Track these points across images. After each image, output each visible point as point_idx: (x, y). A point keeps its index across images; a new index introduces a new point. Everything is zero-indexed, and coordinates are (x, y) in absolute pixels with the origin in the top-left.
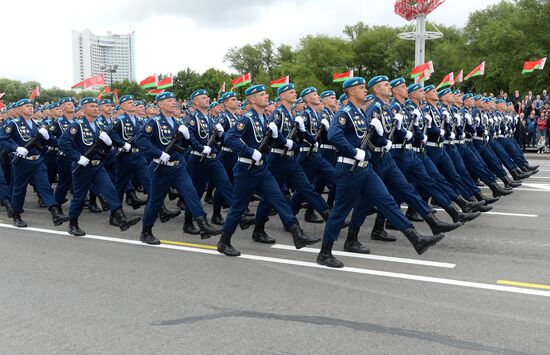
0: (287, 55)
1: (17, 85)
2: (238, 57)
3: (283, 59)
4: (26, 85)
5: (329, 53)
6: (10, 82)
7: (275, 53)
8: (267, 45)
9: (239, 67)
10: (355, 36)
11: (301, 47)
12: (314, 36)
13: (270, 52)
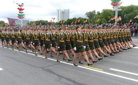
0: (99, 14)
1: (44, 21)
2: (88, 14)
3: (98, 14)
4: (45, 21)
5: (108, 13)
6: (42, 21)
7: (96, 13)
8: (94, 11)
9: (88, 17)
10: (115, 9)
11: (102, 12)
12: (105, 9)
13: (95, 13)
